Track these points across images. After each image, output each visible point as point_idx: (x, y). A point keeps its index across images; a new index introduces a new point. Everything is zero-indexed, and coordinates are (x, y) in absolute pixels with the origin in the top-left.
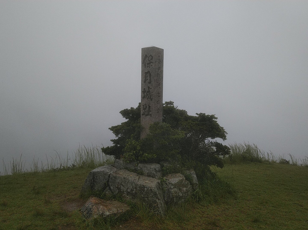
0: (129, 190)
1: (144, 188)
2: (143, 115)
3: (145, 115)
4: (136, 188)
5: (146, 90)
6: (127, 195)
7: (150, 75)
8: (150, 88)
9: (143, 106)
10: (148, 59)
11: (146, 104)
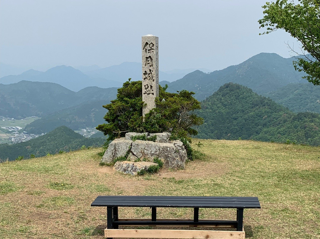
0: (153, 152)
1: (167, 148)
2: (144, 94)
3: (147, 94)
4: (159, 150)
5: (147, 72)
6: (151, 156)
7: (152, 59)
8: (152, 70)
9: (145, 86)
10: (149, 46)
11: (147, 84)
